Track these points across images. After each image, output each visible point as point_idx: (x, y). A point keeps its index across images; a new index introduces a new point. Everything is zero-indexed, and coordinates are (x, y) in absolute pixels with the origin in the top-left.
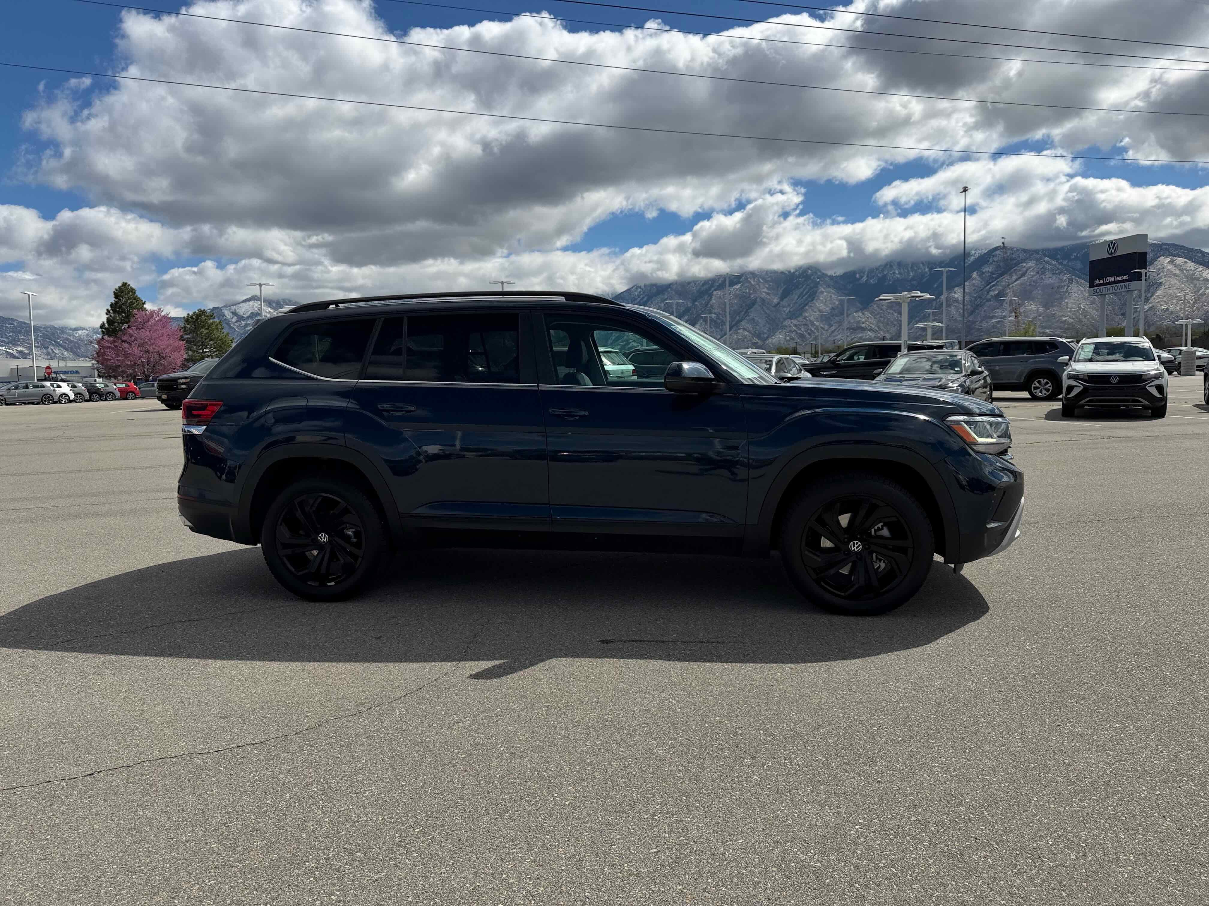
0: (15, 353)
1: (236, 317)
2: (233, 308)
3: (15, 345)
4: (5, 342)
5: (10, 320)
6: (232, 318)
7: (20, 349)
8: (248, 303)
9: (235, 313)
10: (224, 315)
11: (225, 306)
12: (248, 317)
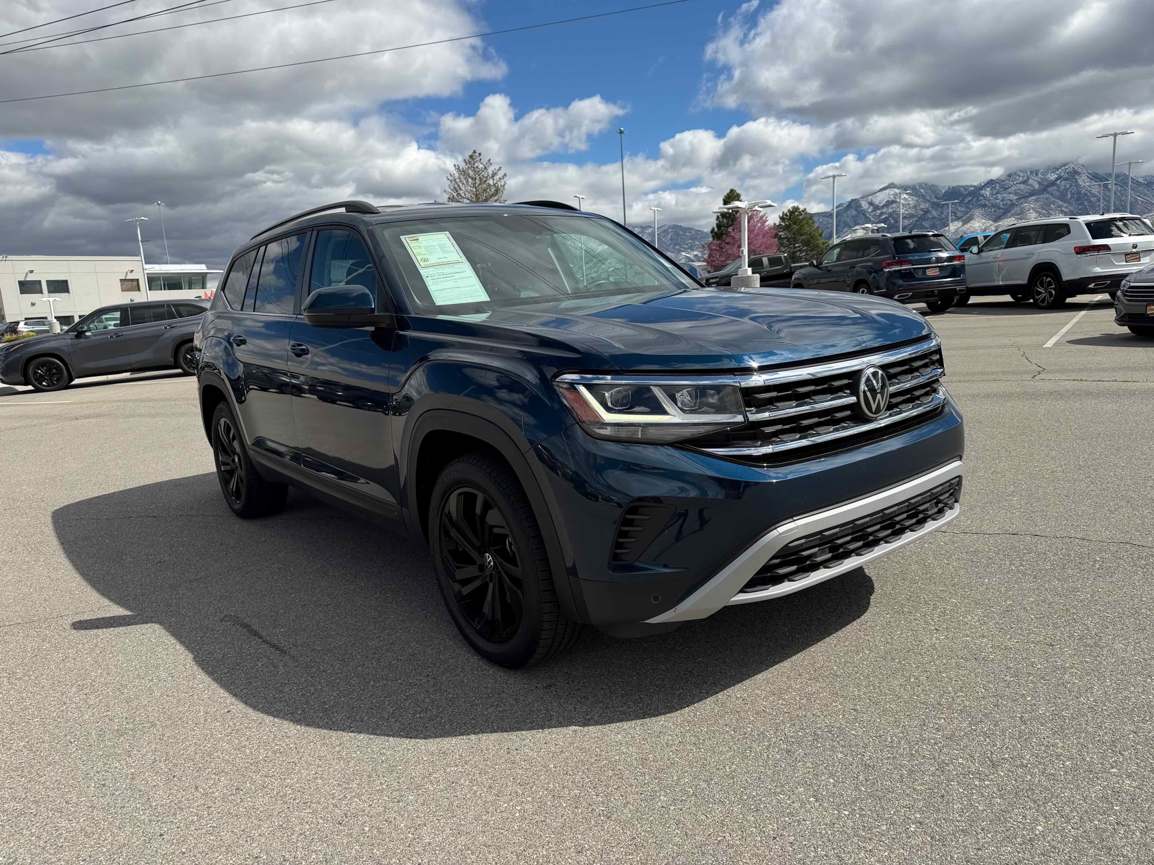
0: (692, 257)
1: (872, 207)
2: (870, 198)
3: (692, 250)
4: (686, 249)
5: (689, 229)
6: (868, 208)
7: (695, 253)
8: (884, 191)
9: (871, 204)
10: (861, 206)
11: (862, 197)
12: (883, 206)
